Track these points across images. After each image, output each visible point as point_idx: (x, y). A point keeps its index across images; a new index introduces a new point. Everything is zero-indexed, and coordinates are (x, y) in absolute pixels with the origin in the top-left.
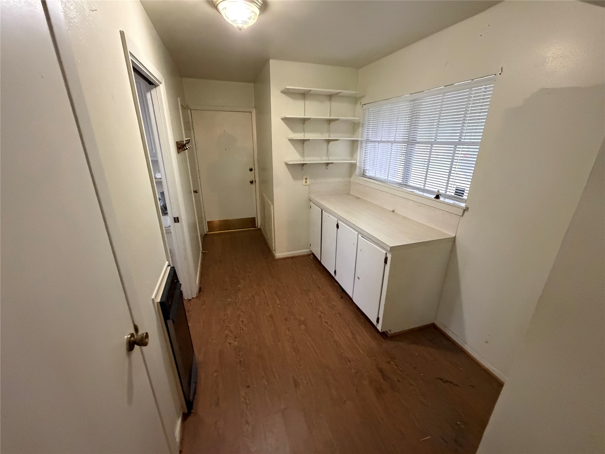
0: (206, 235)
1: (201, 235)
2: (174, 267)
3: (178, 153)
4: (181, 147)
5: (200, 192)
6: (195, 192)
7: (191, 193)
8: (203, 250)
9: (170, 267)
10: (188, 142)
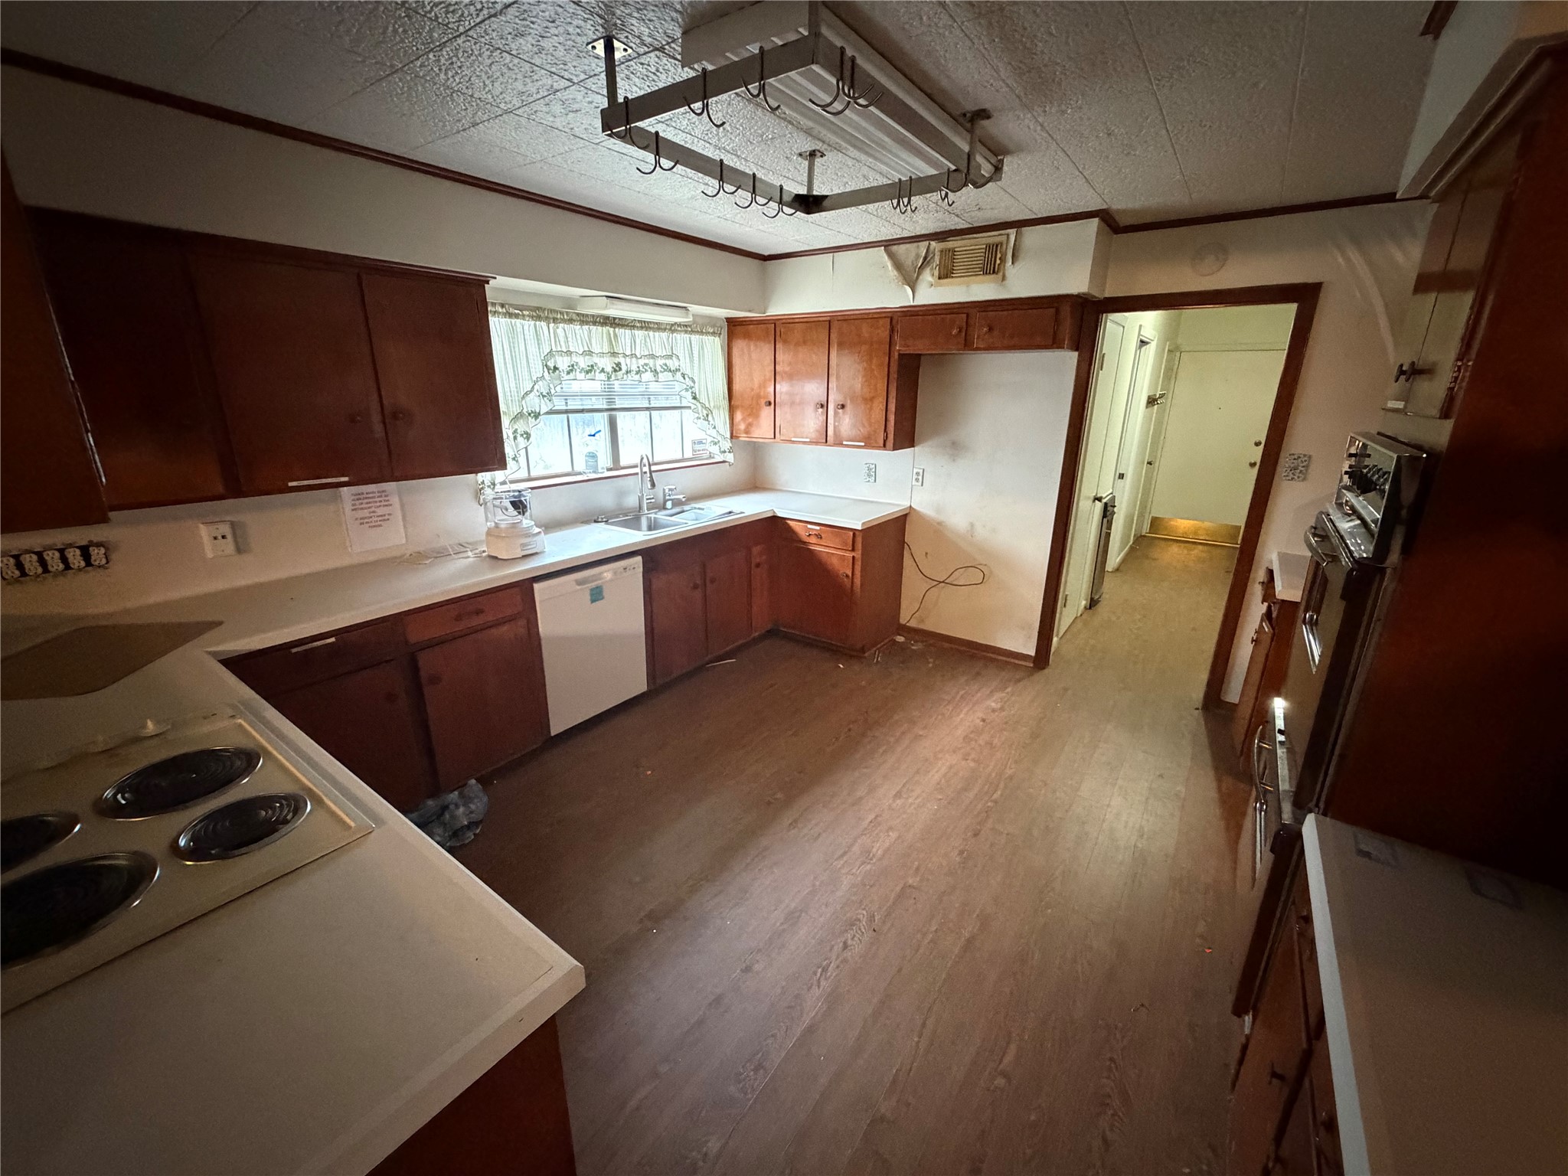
0: (1141, 536)
1: (1135, 536)
2: (1115, 496)
3: (1147, 407)
4: (1151, 401)
5: (1157, 464)
6: (1150, 463)
7: (1143, 463)
8: (1133, 543)
9: (1111, 495)
10: (1162, 396)
